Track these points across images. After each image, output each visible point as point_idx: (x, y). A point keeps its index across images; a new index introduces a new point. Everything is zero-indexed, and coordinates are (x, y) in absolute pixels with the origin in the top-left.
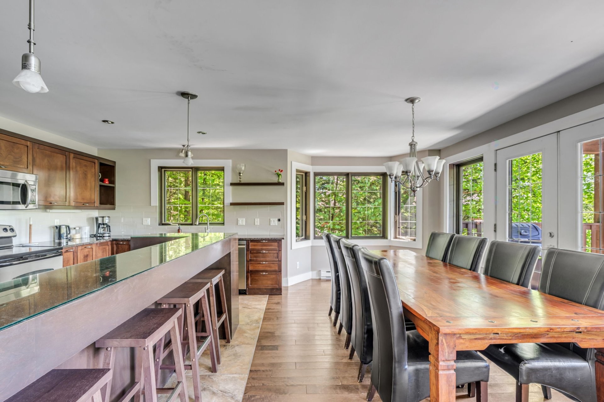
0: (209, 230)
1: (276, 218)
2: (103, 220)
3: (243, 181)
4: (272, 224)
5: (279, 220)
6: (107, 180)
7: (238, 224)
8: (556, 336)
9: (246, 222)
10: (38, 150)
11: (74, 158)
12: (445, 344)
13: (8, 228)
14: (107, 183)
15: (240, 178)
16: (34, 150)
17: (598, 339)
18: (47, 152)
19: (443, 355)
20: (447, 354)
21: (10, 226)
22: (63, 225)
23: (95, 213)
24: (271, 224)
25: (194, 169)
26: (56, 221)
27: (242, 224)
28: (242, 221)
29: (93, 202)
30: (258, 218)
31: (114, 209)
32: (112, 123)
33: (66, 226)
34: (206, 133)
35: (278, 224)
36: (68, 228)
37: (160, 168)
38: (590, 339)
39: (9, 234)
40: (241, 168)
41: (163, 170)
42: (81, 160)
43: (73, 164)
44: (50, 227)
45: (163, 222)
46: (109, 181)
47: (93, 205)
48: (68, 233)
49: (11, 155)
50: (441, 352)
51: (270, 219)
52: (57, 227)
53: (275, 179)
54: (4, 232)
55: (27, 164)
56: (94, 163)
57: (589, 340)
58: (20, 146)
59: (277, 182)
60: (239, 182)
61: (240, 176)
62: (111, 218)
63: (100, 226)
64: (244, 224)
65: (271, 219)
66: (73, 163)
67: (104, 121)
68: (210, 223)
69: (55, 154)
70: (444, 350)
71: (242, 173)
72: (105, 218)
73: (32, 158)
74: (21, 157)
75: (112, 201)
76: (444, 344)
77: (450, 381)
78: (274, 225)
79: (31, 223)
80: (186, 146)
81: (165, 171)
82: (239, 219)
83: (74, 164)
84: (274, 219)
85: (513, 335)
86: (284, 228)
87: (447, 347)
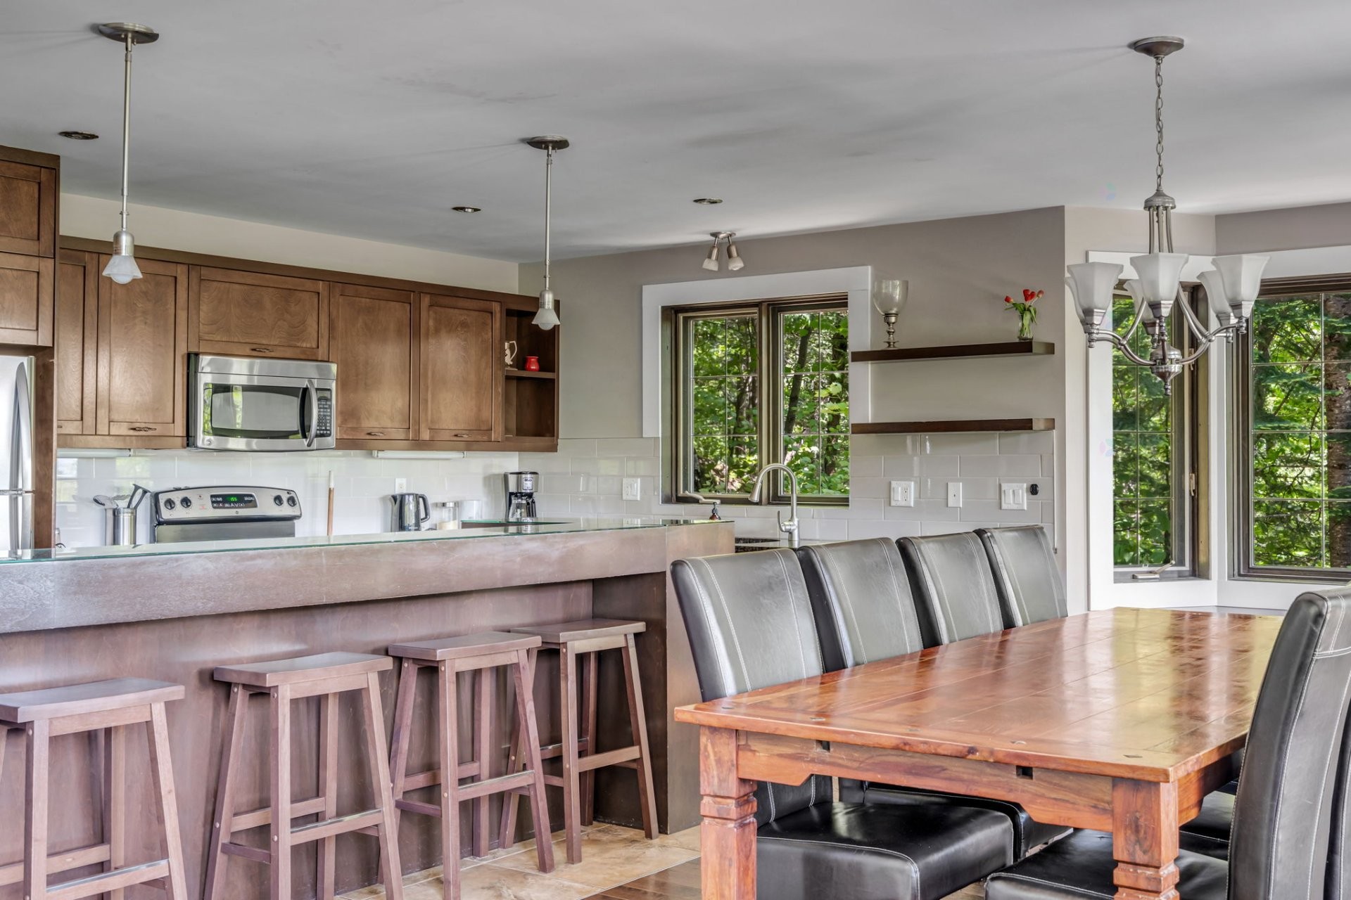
0: (796, 520)
1: (1022, 482)
2: (519, 483)
3: (902, 343)
4: (1009, 502)
5: (1034, 490)
6: (534, 359)
7: (893, 503)
8: (966, 777)
9: (920, 495)
10: (341, 299)
11: (431, 306)
12: (712, 757)
13: (285, 497)
14: (533, 367)
15: (889, 332)
16: (332, 300)
17: (1079, 804)
18: (363, 300)
19: (709, 783)
20: (716, 780)
21: (289, 492)
22: (409, 495)
23: (510, 462)
24: (1004, 506)
25: (764, 308)
26: (398, 481)
27: (904, 503)
28: (906, 491)
29: (485, 428)
30: (958, 481)
31: (553, 448)
32: (476, 210)
33: (417, 495)
34: (721, 201)
35: (1028, 504)
36: (421, 500)
37: (672, 314)
38: (1055, 799)
39: (285, 510)
40: (891, 298)
41: (681, 316)
42: (452, 310)
43: (428, 323)
44: (384, 499)
45: (681, 493)
46: (539, 361)
47: (485, 438)
48: (422, 515)
49: (284, 320)
50: (705, 774)
51: (1000, 486)
52: (394, 498)
53: (1008, 330)
54: (276, 506)
55: (316, 339)
56: (490, 315)
57: (1054, 801)
58: (301, 294)
59: (1017, 340)
60: (884, 347)
61: (889, 324)
62: (542, 478)
63: (514, 501)
64: (912, 505)
65: (1004, 486)
66: (428, 319)
67: (456, 209)
68: (799, 499)
69: (383, 303)
70: (709, 768)
71: (896, 315)
72: (524, 476)
73: (327, 321)
74: (303, 322)
75: (549, 422)
76: (709, 754)
77: (722, 846)
78: (1015, 507)
79: (332, 486)
80: (721, 236)
81: (686, 320)
82: (894, 484)
83: (431, 323)
84: (1014, 485)
85: (861, 759)
86: (1054, 523)
87: (717, 764)
